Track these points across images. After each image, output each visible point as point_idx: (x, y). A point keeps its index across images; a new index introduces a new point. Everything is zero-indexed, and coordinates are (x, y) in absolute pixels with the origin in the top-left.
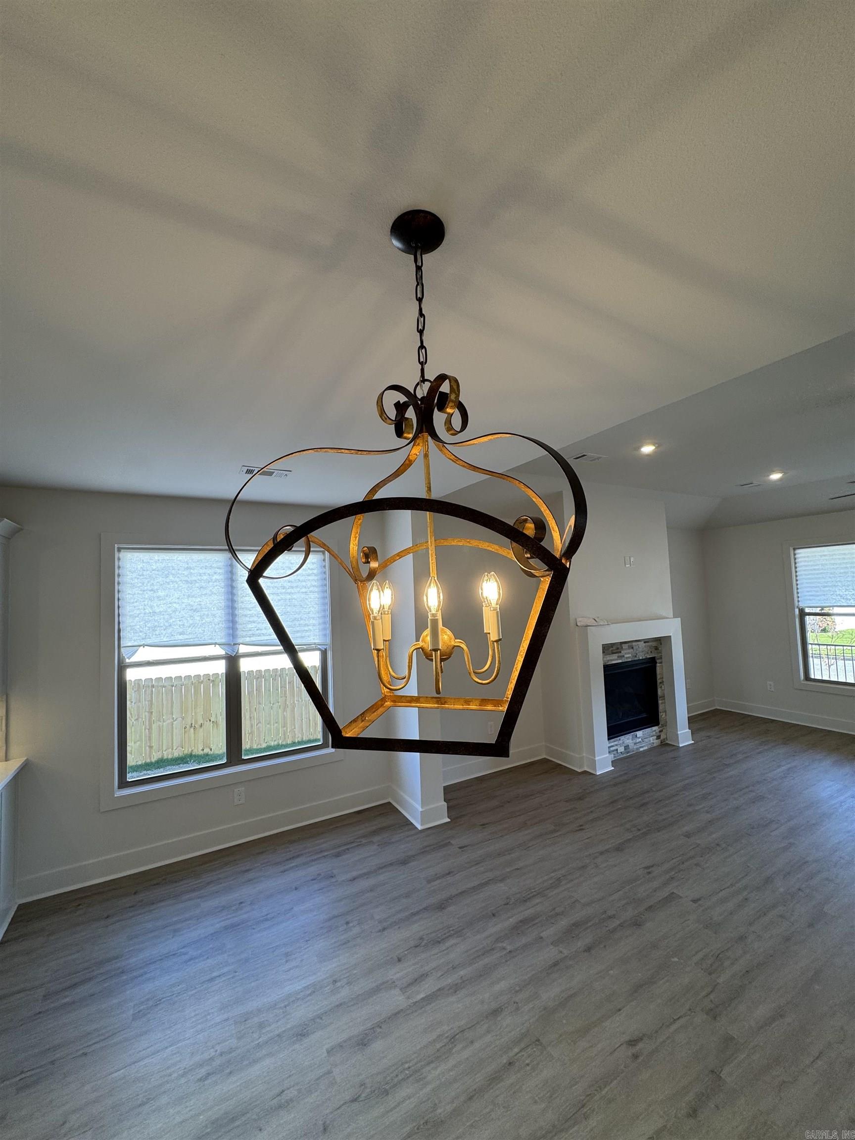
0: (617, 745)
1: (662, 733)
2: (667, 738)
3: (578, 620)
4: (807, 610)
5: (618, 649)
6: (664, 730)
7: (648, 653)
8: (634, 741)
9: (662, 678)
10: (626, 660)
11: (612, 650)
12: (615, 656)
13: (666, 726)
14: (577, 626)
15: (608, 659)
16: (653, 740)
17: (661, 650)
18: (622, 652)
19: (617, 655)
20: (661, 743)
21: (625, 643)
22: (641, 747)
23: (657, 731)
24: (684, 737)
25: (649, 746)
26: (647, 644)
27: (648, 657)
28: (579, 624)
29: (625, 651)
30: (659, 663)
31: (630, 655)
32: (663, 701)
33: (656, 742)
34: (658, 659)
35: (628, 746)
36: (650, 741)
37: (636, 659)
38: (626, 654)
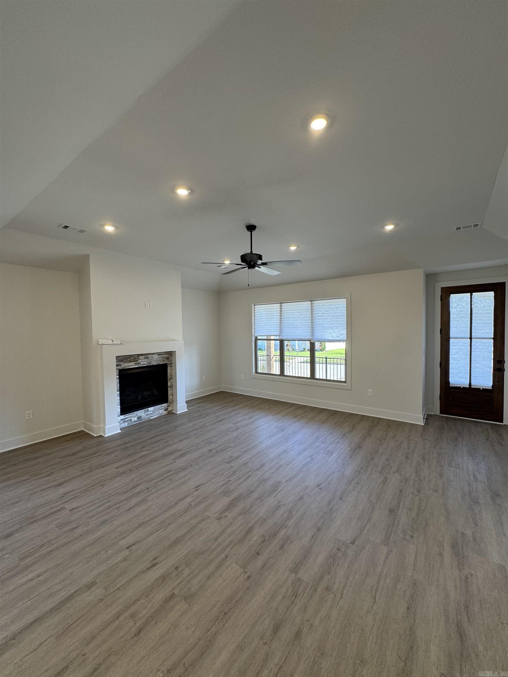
0: (131, 417)
1: (170, 407)
2: (173, 409)
3: (99, 340)
4: (259, 338)
5: (135, 359)
6: (171, 405)
7: (161, 361)
8: (146, 413)
9: (172, 375)
10: (142, 366)
11: (130, 360)
12: (133, 363)
13: (173, 402)
14: (99, 344)
15: (127, 365)
16: (162, 411)
17: (172, 360)
18: (139, 361)
19: (134, 362)
20: (168, 413)
21: (142, 355)
22: (151, 417)
23: (165, 406)
24: (181, 407)
25: (158, 416)
26: (160, 356)
27: (161, 363)
28: (100, 343)
29: (141, 360)
30: (169, 367)
31: (146, 363)
32: (172, 389)
33: (164, 413)
34: (169, 364)
35: (141, 416)
36: (159, 412)
37: (150, 365)
38: (142, 362)
